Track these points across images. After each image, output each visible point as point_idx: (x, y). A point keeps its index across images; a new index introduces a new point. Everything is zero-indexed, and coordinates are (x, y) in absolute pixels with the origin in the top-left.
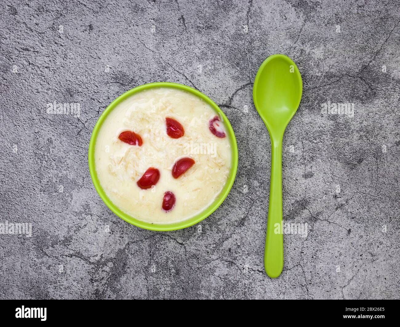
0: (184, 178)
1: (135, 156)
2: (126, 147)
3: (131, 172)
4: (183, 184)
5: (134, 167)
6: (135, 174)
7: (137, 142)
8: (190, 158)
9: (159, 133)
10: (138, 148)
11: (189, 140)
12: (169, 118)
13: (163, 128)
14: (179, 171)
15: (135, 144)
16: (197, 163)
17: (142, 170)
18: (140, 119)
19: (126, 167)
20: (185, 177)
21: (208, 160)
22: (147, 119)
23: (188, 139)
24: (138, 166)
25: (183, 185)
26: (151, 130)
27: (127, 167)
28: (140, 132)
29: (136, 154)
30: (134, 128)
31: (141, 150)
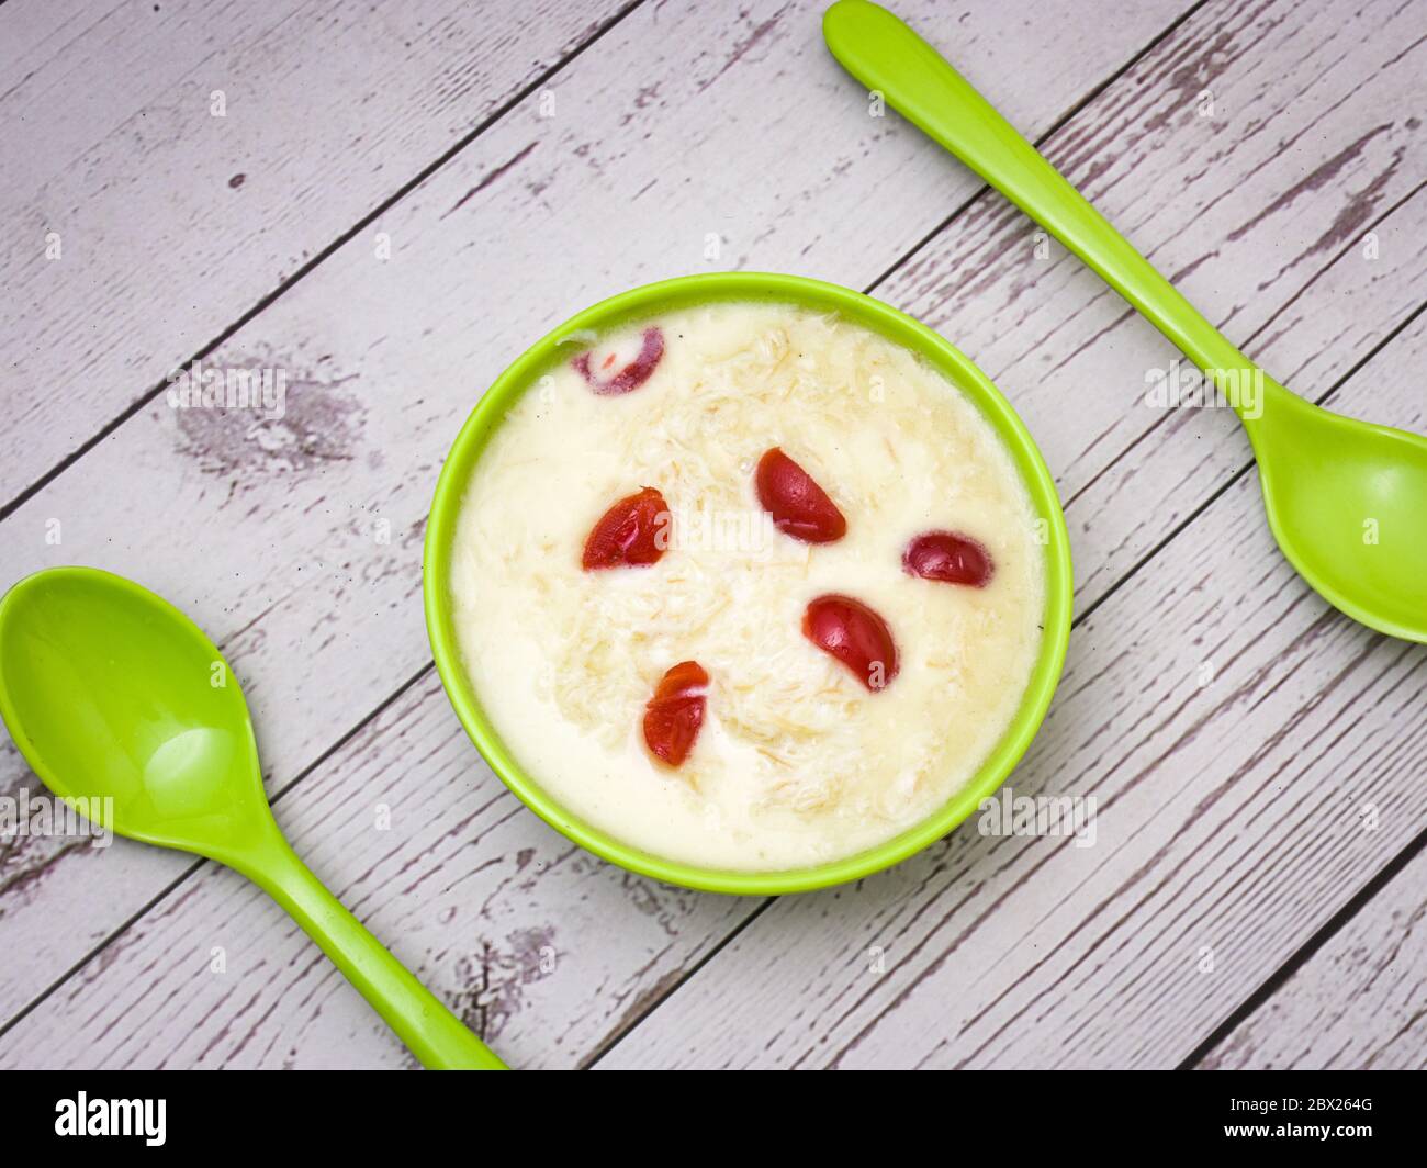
0: (844, 497)
1: (753, 696)
2: (714, 739)
3: (825, 715)
4: (867, 500)
5: (801, 699)
6: (834, 697)
7: (694, 692)
8: (755, 469)
9: (648, 597)
10: (720, 684)
11: (678, 474)
12: (586, 555)
13: (626, 581)
14: (812, 507)
15: (700, 700)
16: (777, 440)
17: (815, 666)
18: (589, 676)
19: (803, 735)
20: (841, 492)
21: (763, 398)
22: (587, 648)
23: (672, 480)
24: (794, 687)
25: (872, 498)
26: (636, 628)
27: (802, 729)
28: (645, 680)
29: (744, 689)
30: (630, 706)
31: (725, 675)
